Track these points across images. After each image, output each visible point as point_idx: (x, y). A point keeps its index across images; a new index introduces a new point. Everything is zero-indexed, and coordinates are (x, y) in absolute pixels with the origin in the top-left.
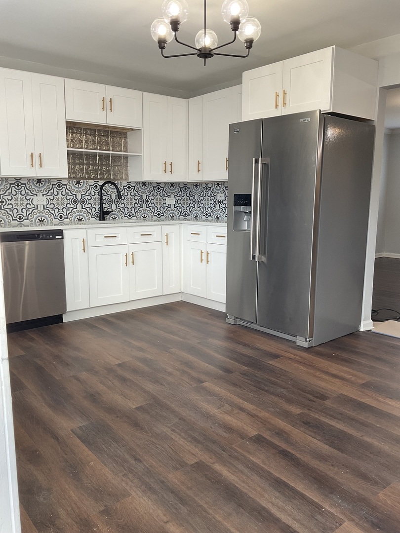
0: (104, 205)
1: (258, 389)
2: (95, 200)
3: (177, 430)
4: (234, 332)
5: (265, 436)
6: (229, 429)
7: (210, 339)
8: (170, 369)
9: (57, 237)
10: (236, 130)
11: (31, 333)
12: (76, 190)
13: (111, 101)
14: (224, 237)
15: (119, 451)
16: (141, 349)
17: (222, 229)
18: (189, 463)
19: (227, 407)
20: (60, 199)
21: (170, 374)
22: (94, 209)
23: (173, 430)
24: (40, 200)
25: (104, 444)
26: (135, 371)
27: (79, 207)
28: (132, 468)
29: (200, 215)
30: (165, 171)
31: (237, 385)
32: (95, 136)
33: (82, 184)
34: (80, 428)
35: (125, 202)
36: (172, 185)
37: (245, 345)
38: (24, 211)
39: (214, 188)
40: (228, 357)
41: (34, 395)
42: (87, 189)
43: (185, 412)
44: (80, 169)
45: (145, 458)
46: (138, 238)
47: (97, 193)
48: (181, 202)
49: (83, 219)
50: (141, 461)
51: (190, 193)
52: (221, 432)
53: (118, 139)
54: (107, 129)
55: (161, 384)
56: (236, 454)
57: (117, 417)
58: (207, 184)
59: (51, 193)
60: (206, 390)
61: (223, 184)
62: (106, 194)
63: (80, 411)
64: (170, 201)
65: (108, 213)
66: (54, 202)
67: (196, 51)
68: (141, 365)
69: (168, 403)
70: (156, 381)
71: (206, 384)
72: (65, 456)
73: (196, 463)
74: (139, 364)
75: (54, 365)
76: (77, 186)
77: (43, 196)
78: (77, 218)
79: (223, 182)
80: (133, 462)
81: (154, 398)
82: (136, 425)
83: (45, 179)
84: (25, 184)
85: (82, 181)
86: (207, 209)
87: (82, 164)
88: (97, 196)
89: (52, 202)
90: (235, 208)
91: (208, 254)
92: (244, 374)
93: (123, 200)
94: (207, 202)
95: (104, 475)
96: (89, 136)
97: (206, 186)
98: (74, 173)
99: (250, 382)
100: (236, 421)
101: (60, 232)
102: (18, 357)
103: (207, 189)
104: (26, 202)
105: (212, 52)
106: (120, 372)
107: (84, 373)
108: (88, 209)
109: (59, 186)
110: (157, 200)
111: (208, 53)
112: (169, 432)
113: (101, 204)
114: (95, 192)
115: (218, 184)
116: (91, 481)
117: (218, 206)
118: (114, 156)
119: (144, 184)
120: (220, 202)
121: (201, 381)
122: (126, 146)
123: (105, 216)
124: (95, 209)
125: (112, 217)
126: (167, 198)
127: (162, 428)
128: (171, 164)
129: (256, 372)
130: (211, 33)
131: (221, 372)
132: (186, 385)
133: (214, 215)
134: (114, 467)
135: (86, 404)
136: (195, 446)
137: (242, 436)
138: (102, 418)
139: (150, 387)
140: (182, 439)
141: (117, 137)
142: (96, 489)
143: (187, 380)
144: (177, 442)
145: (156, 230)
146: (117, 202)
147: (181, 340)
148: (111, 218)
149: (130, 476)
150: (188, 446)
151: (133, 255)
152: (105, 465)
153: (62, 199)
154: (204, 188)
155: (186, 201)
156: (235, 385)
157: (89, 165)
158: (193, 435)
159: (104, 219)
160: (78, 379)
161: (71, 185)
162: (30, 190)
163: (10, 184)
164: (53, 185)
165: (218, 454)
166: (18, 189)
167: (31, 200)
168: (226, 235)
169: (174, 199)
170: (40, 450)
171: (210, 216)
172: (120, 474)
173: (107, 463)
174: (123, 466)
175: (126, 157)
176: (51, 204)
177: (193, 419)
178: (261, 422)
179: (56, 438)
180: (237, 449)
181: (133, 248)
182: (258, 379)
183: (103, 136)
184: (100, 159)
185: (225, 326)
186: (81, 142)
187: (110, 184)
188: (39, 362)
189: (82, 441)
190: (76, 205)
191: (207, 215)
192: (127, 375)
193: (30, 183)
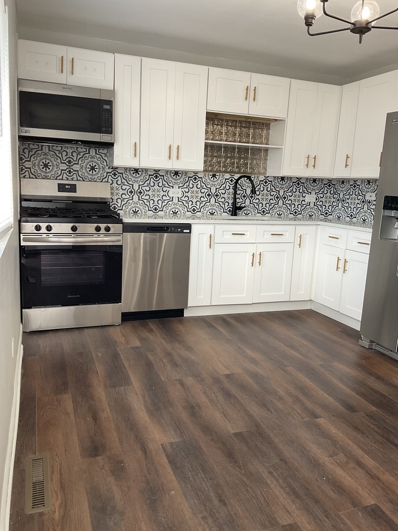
0: (238, 200)
1: (385, 440)
2: (229, 194)
3: (275, 475)
4: (367, 358)
5: (384, 509)
6: (339, 487)
7: (335, 363)
8: (281, 392)
9: (185, 231)
10: (394, 121)
11: (152, 324)
12: (211, 183)
13: (255, 90)
14: (368, 244)
15: (204, 485)
16: (253, 361)
17: (366, 235)
18: (280, 522)
19: (341, 457)
20: (195, 192)
21: (281, 399)
22: (227, 204)
23: (270, 473)
24: (175, 192)
25: (190, 471)
26: (243, 387)
27: (213, 200)
28: (214, 511)
29: (344, 215)
30: (307, 166)
31: (359, 430)
32: (236, 127)
33: (217, 177)
34: (171, 444)
35: (260, 197)
36: (314, 180)
37: (379, 378)
38: (160, 202)
39: (363, 187)
40: (354, 390)
41: (137, 394)
42: (222, 183)
43: (288, 452)
44: (217, 162)
45: (232, 501)
46: (268, 238)
47: (231, 188)
48: (323, 200)
49: (216, 213)
50: (225, 504)
51: (335, 191)
52: (328, 489)
53: (260, 130)
54: (250, 120)
55: (268, 410)
56: (341, 525)
57: (212, 440)
58: (355, 181)
59: (187, 185)
60: (320, 429)
61: (375, 182)
62: (240, 189)
63: (176, 423)
64: (310, 198)
65: (240, 208)
66: (189, 194)
67: (349, 26)
68: (250, 381)
69: (272, 435)
70: (264, 405)
71: (321, 421)
72: (148, 476)
73: (290, 525)
74: (247, 378)
75: (163, 363)
76: (212, 179)
77: (179, 188)
78: (210, 212)
79: (376, 180)
80: (216, 502)
81: (257, 425)
82: (230, 455)
83: (182, 171)
84: (163, 176)
85: (218, 174)
86: (352, 209)
87: (220, 157)
88: (231, 190)
89: (186, 194)
90: (384, 212)
91: (346, 262)
92: (371, 417)
93: (259, 195)
94: (353, 201)
95: (182, 511)
96: (229, 128)
97: (355, 183)
98: (211, 165)
99: (376, 429)
100: (350, 479)
101: (189, 226)
102: (133, 348)
103: (355, 186)
104: (162, 193)
105: (369, 26)
106: (227, 385)
107: (190, 378)
108: (221, 203)
109: (195, 179)
110: (295, 196)
111: (365, 26)
112: (265, 474)
113: (235, 199)
114: (230, 186)
115: (369, 181)
116: (167, 516)
117: (366, 206)
118: (253, 149)
119: (283, 179)
120: (369, 202)
121: (316, 416)
122: (267, 139)
123: (238, 211)
124: (229, 203)
125: (245, 213)
126: (307, 195)
127: (259, 467)
128: (315, 158)
129: (387, 417)
130: (372, 4)
131: (341, 408)
132: (297, 416)
133: (360, 217)
134: (195, 504)
135: (184, 416)
136: (293, 501)
137: (355, 502)
138: (196, 437)
139: (256, 411)
140: (278, 487)
141: (258, 129)
142: (170, 528)
143: (299, 411)
144: (272, 489)
145: (289, 230)
146: (252, 197)
147: (301, 357)
148: (243, 214)
149: (210, 521)
150: (284, 498)
151: (260, 255)
152: (186, 498)
153: (197, 193)
154: (352, 185)
155: (328, 199)
156: (356, 429)
157: (226, 158)
158: (293, 485)
159: (235, 215)
160: (182, 384)
161: (207, 178)
162: (167, 182)
163: (150, 175)
164: (189, 177)
165: (319, 519)
166: (156, 181)
167: (167, 192)
168: (370, 243)
169: (315, 196)
170: (125, 462)
171: (355, 217)
172: (200, 516)
173: (188, 497)
174: (205, 506)
175: (266, 150)
176: (186, 196)
177: (296, 464)
178: (383, 488)
179: (145, 450)
180: (345, 519)
181: (261, 248)
182: (387, 427)
183: (245, 127)
184: (239, 152)
185: (357, 349)
186: (221, 133)
187: (246, 179)
188: (151, 358)
189: (169, 462)
190: (210, 199)
191: (351, 216)
192: (234, 391)
193: (167, 175)
